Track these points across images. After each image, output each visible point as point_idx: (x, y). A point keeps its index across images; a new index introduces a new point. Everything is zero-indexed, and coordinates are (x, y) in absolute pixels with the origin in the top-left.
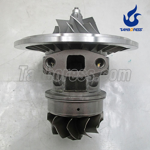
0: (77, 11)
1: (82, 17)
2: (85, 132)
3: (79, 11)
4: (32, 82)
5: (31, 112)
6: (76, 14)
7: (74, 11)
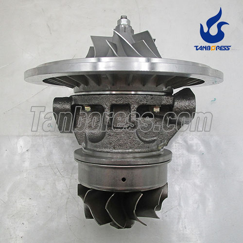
0: (124, 22)
1: (132, 31)
2: (135, 215)
3: (129, 22)
4: (56, 136)
5: (54, 183)
6: (123, 26)
7: (119, 21)
